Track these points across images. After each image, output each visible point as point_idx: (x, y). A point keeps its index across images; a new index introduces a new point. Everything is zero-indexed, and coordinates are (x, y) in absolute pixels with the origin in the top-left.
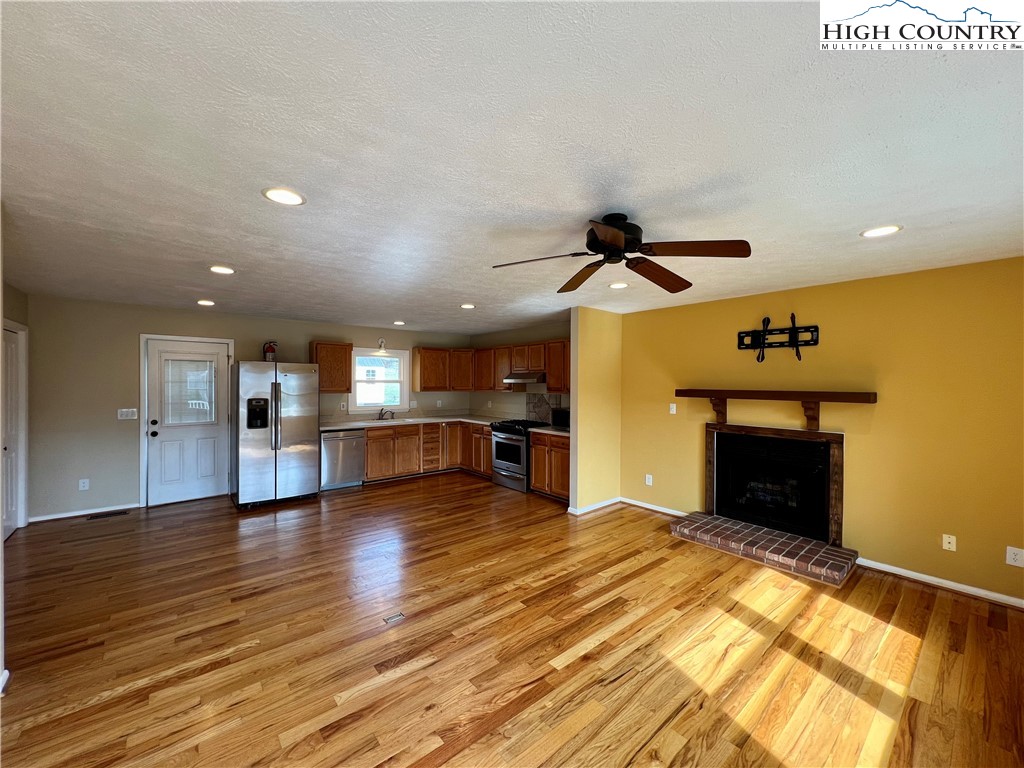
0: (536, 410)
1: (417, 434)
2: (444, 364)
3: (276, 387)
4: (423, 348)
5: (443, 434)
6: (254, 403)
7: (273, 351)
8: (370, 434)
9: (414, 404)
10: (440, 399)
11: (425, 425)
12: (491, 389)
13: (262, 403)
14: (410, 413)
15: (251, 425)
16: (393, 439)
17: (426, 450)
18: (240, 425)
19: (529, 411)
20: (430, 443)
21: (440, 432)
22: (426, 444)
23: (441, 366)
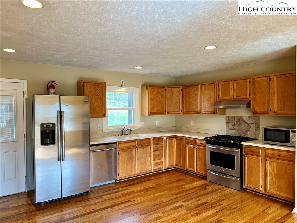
0: (236, 128)
1: (149, 145)
2: (162, 97)
3: (60, 114)
4: (150, 86)
5: (165, 144)
6: (45, 126)
7: (54, 88)
8: (121, 146)
9: (143, 124)
10: (158, 120)
11: (154, 138)
12: (198, 113)
13: (51, 126)
14: (141, 131)
15: (43, 143)
16: (135, 149)
17: (155, 156)
18: (36, 144)
19: (229, 129)
20: (157, 151)
21: (163, 143)
22: (155, 152)
23: (161, 98)
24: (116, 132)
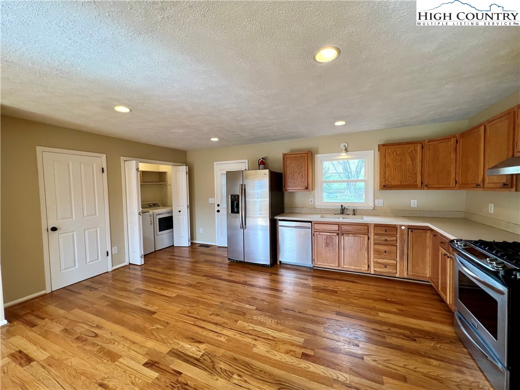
1: (366, 234)
3: (242, 187)
7: (263, 164)
8: (316, 227)
9: (380, 202)
11: (376, 226)
12: (477, 186)
14: (374, 212)
16: (338, 234)
17: (379, 253)
20: (383, 246)
21: (398, 235)
22: (376, 245)
23: (409, 161)
24: (333, 210)
